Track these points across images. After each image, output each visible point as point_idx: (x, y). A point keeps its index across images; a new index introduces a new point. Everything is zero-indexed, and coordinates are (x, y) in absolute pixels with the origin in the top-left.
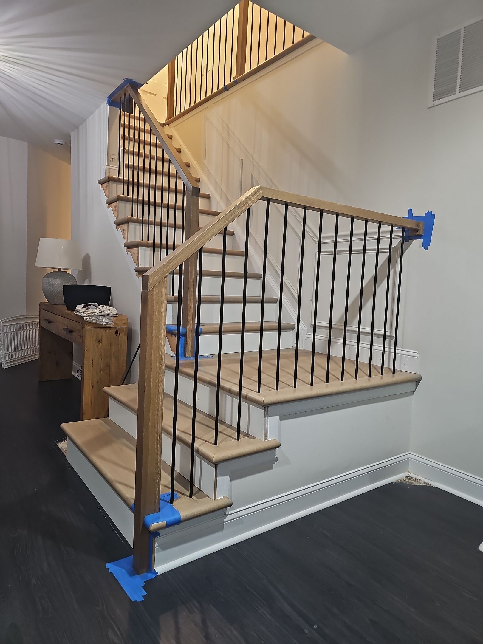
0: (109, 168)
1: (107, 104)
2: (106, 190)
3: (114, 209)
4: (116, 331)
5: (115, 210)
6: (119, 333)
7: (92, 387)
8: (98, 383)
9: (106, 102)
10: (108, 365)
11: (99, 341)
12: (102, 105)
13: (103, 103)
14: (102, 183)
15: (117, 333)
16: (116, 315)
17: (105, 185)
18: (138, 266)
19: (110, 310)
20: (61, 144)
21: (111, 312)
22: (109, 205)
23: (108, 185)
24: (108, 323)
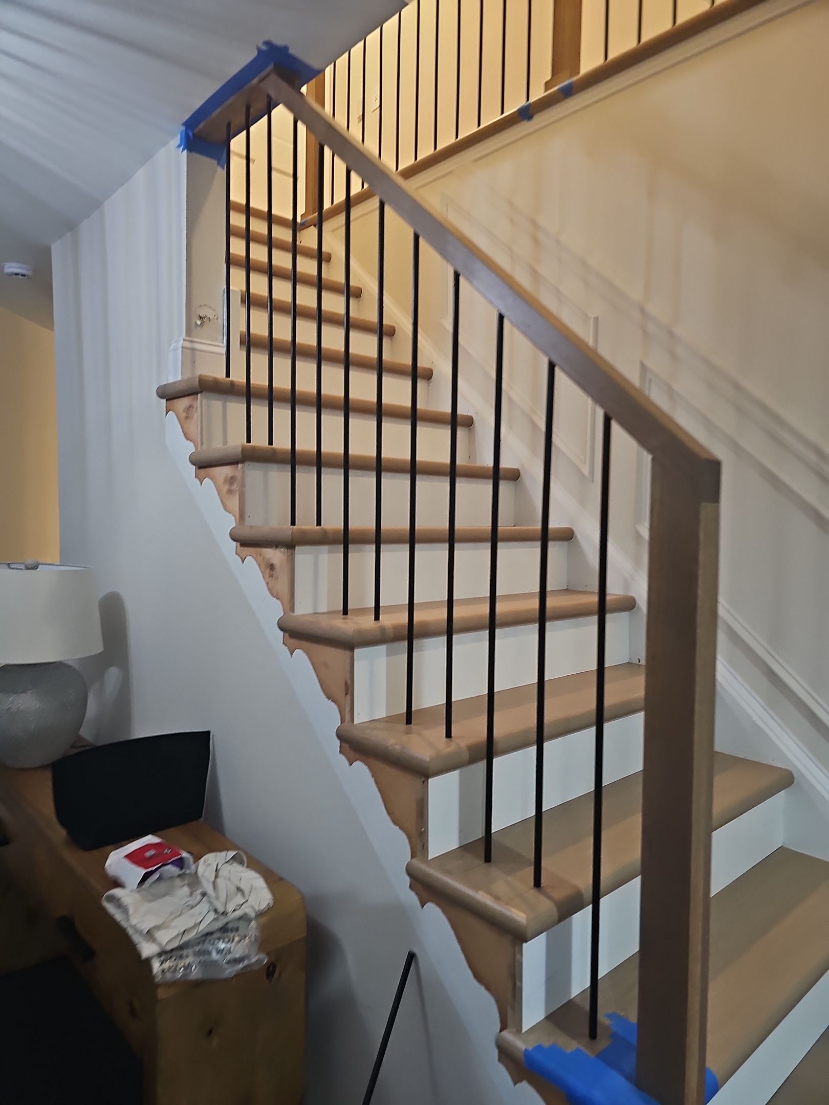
0: (193, 350)
1: (179, 146)
2: (187, 418)
3: (225, 488)
4: (268, 969)
5: (230, 492)
6: (277, 973)
9: (177, 140)
11: (211, 1031)
12: (161, 154)
13: (164, 144)
14: (169, 395)
15: (270, 974)
16: (265, 909)
17: (183, 403)
18: (347, 717)
19: (246, 893)
20: (23, 275)
21: (252, 900)
22: (202, 471)
23: (195, 405)
24: (246, 963)
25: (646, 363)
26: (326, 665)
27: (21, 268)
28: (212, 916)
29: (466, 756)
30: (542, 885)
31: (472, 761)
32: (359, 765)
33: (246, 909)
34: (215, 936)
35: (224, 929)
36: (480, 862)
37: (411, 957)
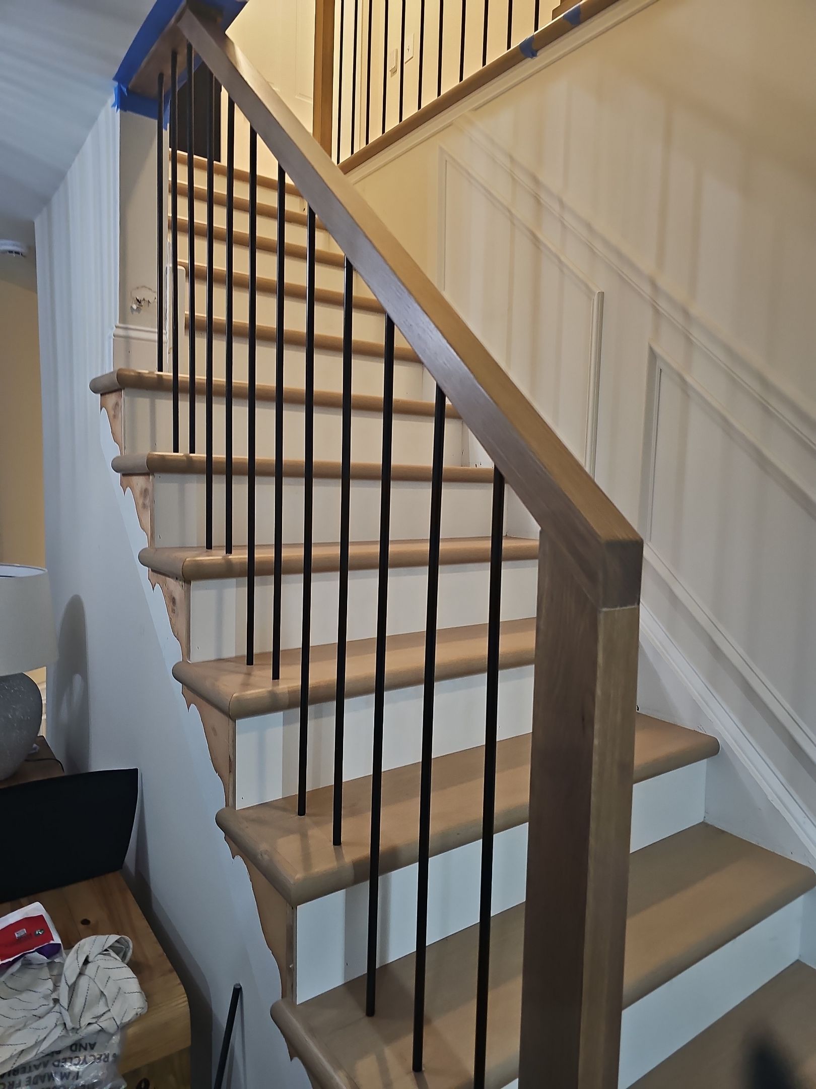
0: (127, 338)
1: (113, 106)
2: (115, 416)
3: (140, 502)
4: (140, 1084)
5: (144, 506)
6: (151, 1086)
9: (112, 99)
12: (102, 115)
13: (104, 102)
14: (103, 388)
15: (142, 1088)
17: (112, 399)
18: (231, 800)
19: (110, 1000)
20: (17, 253)
21: (115, 1011)
22: (126, 478)
23: (119, 402)
25: (658, 350)
26: (214, 729)
27: (14, 245)
28: (59, 1031)
29: (351, 875)
30: (423, 1069)
31: (357, 880)
33: (105, 1023)
34: (61, 1056)
35: (77, 1047)
36: (363, 1012)
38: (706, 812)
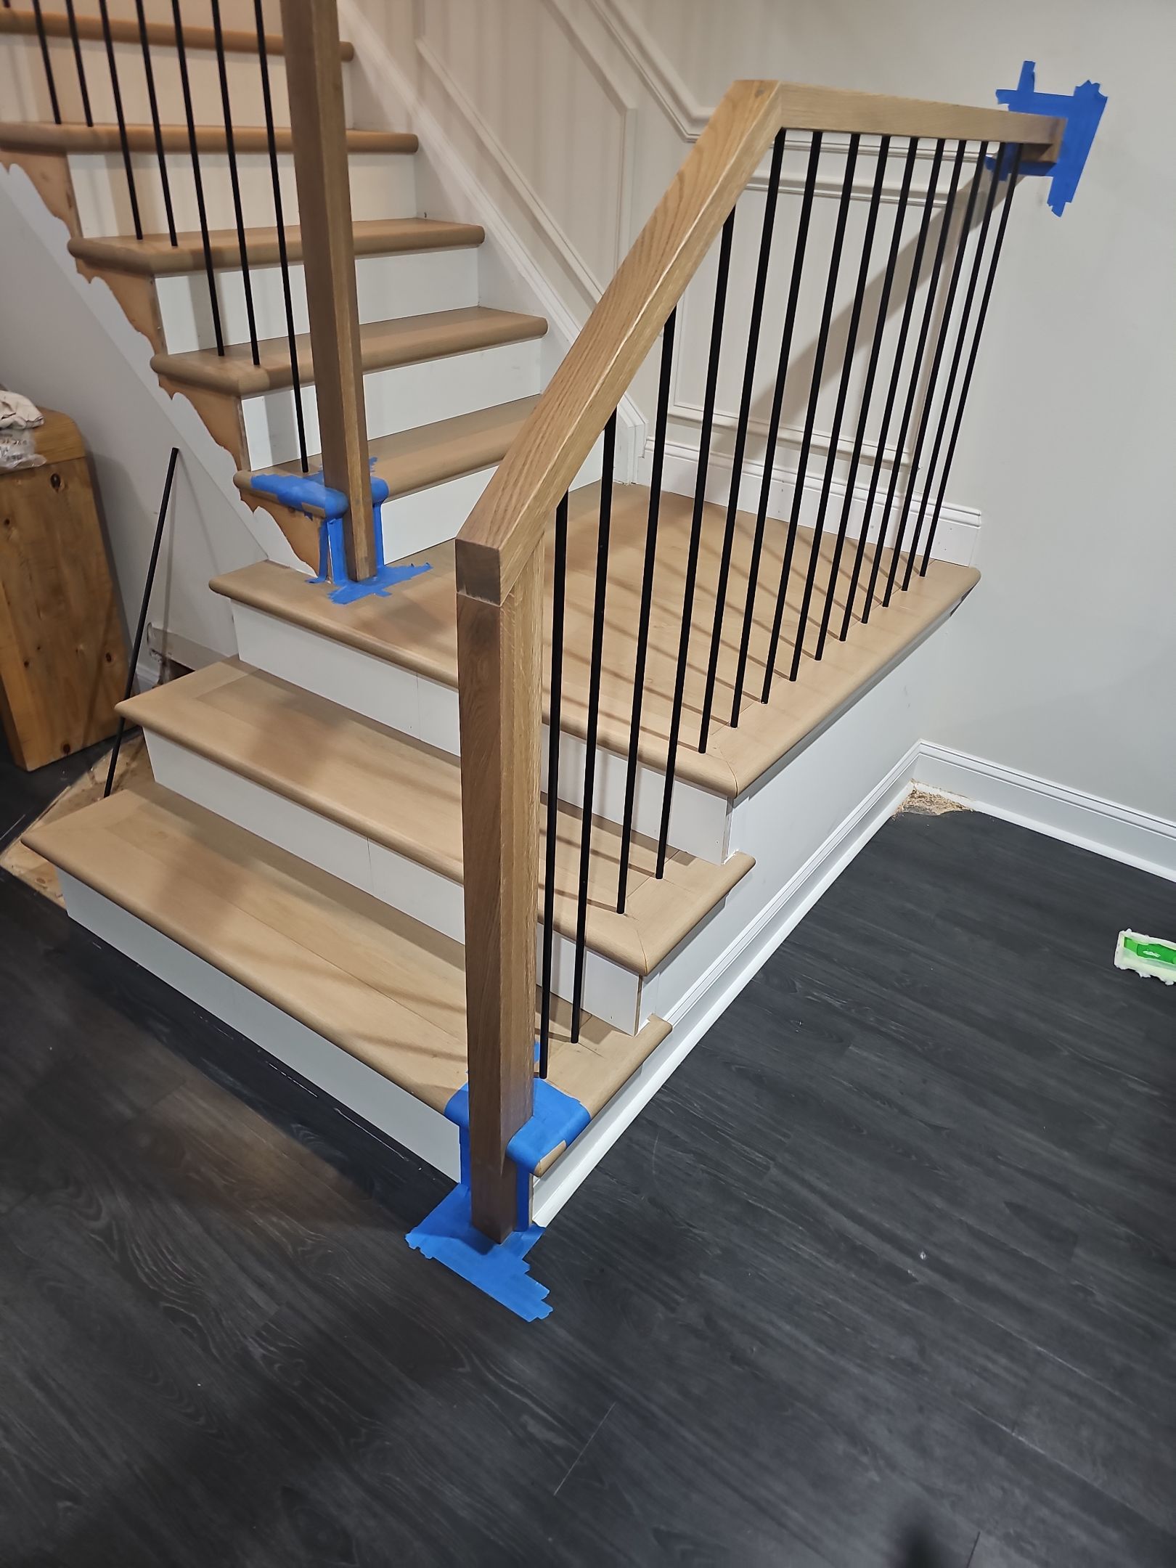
4: (52, 478)
6: (62, 484)
7: (26, 664)
8: (41, 650)
10: (57, 591)
11: (7, 522)
15: (55, 482)
16: (36, 424)
18: (76, 232)
19: (13, 407)
21: (19, 413)
24: (24, 460)
26: (45, 177)
29: (189, 261)
30: (260, 364)
31: (194, 266)
32: (98, 282)
33: (15, 419)
36: (217, 358)
37: (175, 452)
38: (480, 297)
